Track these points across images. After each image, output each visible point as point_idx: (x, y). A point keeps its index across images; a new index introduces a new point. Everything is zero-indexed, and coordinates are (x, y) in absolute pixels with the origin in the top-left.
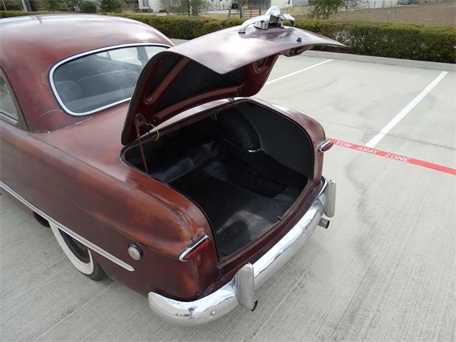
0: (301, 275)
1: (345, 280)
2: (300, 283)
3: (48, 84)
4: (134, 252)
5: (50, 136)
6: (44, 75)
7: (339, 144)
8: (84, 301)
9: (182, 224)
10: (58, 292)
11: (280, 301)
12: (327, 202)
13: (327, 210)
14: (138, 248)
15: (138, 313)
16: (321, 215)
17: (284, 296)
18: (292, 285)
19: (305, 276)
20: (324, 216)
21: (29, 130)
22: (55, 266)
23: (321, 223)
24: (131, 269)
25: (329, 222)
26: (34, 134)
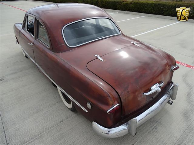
0: (156, 123)
1: (177, 129)
2: (155, 127)
3: (61, 34)
4: (89, 105)
5: (61, 55)
6: (60, 30)
7: (181, 64)
8: (67, 118)
9: (110, 99)
10: (58, 113)
11: (145, 133)
12: (173, 93)
13: (172, 97)
14: (90, 104)
15: (86, 127)
16: (169, 99)
17: (147, 131)
18: (152, 127)
19: (158, 124)
20: (170, 99)
21: (53, 51)
22: (58, 102)
23: (168, 102)
24: (86, 111)
25: (172, 102)
26: (55, 53)
